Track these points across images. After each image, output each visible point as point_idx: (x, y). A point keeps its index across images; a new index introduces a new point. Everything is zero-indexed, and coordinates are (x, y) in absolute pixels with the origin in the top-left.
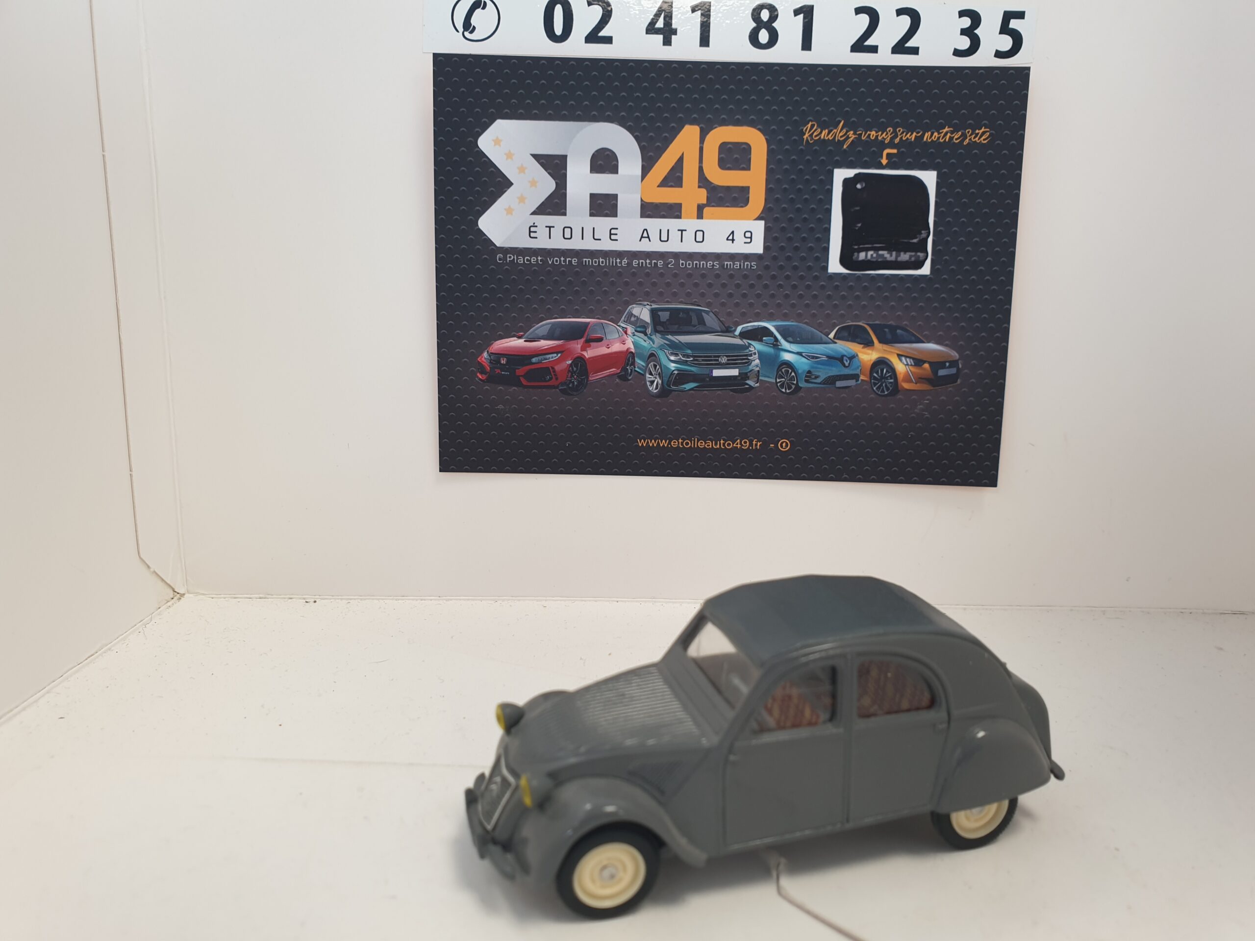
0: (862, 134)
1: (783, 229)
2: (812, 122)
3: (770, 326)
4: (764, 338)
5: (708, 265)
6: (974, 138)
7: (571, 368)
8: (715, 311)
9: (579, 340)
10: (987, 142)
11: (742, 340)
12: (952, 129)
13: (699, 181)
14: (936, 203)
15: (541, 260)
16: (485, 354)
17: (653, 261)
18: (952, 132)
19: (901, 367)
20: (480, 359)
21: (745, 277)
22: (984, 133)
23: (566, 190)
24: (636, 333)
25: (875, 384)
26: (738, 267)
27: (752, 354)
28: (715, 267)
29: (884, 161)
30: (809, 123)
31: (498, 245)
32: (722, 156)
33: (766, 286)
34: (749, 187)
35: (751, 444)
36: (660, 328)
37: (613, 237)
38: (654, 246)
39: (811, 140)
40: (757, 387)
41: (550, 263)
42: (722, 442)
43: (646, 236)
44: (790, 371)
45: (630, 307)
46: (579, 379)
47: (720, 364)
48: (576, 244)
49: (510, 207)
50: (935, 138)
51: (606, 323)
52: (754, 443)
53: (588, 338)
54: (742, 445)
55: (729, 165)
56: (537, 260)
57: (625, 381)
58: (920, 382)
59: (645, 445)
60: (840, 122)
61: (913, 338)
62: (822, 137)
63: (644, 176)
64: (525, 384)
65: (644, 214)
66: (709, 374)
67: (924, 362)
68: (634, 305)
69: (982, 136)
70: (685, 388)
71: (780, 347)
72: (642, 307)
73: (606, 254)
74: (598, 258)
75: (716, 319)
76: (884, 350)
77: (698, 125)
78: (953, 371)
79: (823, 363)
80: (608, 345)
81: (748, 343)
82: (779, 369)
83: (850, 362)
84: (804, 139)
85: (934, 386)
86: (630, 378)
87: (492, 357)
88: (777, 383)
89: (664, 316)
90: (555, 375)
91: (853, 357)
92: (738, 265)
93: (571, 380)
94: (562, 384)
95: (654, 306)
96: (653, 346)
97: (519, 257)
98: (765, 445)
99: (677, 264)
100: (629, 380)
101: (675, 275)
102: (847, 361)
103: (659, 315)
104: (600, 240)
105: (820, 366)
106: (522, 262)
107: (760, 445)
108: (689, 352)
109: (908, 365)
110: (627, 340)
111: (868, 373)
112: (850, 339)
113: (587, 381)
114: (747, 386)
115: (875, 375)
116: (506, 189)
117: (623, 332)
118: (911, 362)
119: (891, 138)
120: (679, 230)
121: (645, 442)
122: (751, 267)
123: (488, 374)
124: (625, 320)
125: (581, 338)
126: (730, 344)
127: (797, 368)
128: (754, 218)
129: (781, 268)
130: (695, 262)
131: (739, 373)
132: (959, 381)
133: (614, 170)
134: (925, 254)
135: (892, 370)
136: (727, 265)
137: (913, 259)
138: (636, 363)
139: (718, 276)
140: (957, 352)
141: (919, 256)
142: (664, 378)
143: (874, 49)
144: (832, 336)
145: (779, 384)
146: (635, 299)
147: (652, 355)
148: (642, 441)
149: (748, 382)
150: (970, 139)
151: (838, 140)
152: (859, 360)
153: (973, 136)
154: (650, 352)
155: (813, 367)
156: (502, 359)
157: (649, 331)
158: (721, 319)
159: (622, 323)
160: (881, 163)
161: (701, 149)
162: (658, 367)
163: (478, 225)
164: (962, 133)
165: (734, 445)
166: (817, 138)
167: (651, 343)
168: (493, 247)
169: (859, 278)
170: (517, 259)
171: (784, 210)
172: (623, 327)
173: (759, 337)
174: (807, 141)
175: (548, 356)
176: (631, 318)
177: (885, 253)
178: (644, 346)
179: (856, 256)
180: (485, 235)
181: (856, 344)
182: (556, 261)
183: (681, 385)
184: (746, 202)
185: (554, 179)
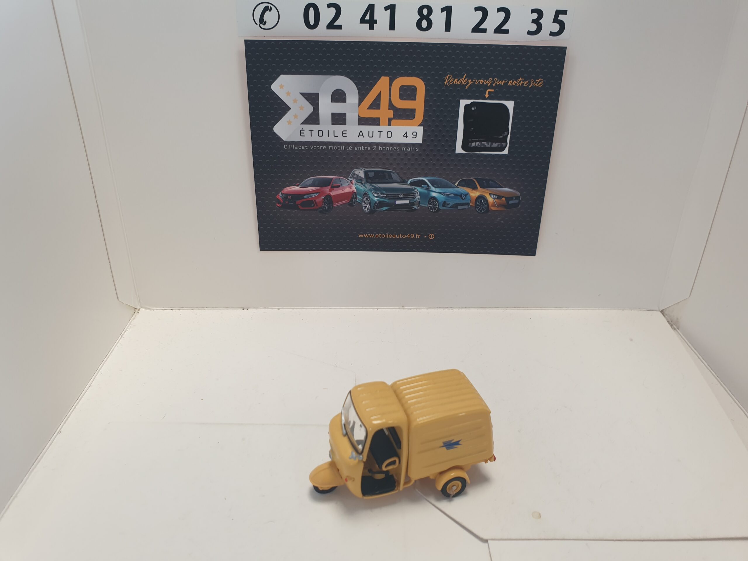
0: (476, 81)
1: (433, 131)
2: (449, 75)
3: (425, 179)
4: (422, 185)
5: (394, 149)
6: (535, 84)
7: (324, 201)
8: (398, 172)
9: (328, 187)
10: (541, 87)
11: (411, 186)
12: (523, 79)
13: (389, 107)
14: (513, 117)
15: (307, 147)
16: (280, 194)
18: (523, 81)
19: (490, 199)
20: (278, 197)
21: (413, 155)
23: (319, 111)
24: (357, 183)
25: (477, 208)
26: (409, 150)
27: (416, 193)
28: (397, 150)
29: (487, 96)
30: (448, 75)
31: (284, 140)
32: (401, 93)
33: (423, 160)
34: (415, 109)
35: (415, 236)
36: (370, 181)
37: (344, 135)
38: (366, 139)
39: (448, 84)
40: (418, 209)
41: (312, 148)
42: (401, 235)
43: (362, 134)
44: (435, 201)
45: (354, 170)
46: (329, 206)
47: (400, 198)
48: (325, 139)
49: (290, 121)
50: (514, 83)
51: (341, 178)
52: (417, 235)
53: (333, 185)
54: (411, 237)
55: (405, 98)
56: (305, 147)
57: (352, 206)
58: (500, 207)
59: (362, 237)
60: (464, 75)
61: (498, 186)
62: (454, 83)
63: (360, 104)
64: (301, 208)
65: (360, 124)
66: (394, 203)
67: (503, 197)
68: (356, 169)
69: (539, 83)
70: (382, 210)
71: (430, 190)
72: (360, 170)
73: (341, 144)
74: (337, 146)
75: (398, 176)
76: (483, 191)
77: (389, 76)
78: (517, 201)
79: (451, 197)
80: (343, 189)
81: (414, 188)
82: (430, 200)
83: (465, 197)
84: (444, 84)
85: (507, 209)
86: (354, 205)
87: (284, 196)
88: (428, 207)
89: (371, 175)
90: (316, 204)
91: (467, 195)
93: (324, 206)
94: (320, 208)
95: (366, 170)
96: (366, 189)
97: (296, 146)
98: (422, 236)
99: (378, 148)
100: (354, 206)
101: (377, 154)
102: (464, 197)
103: (369, 174)
104: (337, 137)
105: (450, 199)
106: (297, 148)
107: (419, 237)
109: (494, 198)
110: (352, 186)
111: (474, 202)
112: (465, 186)
113: (333, 206)
114: (413, 209)
115: (478, 203)
116: (287, 111)
117: (350, 183)
118: (496, 197)
119: (491, 84)
120: (378, 131)
122: (416, 150)
123: (282, 204)
124: (351, 177)
125: (328, 186)
126: (405, 188)
127: (439, 200)
128: (418, 125)
129: (431, 150)
130: (387, 148)
131: (409, 202)
132: (520, 206)
133: (344, 101)
134: (506, 144)
135: (486, 201)
136: (404, 149)
137: (499, 146)
138: (357, 198)
139: (399, 155)
140: (520, 193)
141: (503, 145)
142: (371, 205)
143: (484, 31)
144: (456, 184)
145: (429, 208)
146: (357, 166)
147: (365, 194)
148: (361, 235)
149: (414, 207)
150: (533, 85)
151: (463, 84)
152: (469, 195)
153: (535, 83)
154: (364, 192)
155: (447, 200)
156: (289, 196)
157: (364, 182)
158: (401, 176)
159: (349, 178)
160: (485, 97)
161: (390, 89)
162: (368, 199)
163: (273, 130)
164: (529, 81)
165: (407, 237)
166: (452, 83)
167: (365, 188)
168: (282, 141)
169: (471, 155)
170: (295, 147)
171: (434, 121)
172: (350, 180)
173: (420, 185)
174: (446, 84)
175: (312, 195)
176: (354, 176)
177: (485, 143)
178: (361, 190)
179: (470, 145)
180: (277, 135)
181: (469, 188)
182: (315, 148)
183: (380, 208)
184: (414, 117)
185: (313, 106)
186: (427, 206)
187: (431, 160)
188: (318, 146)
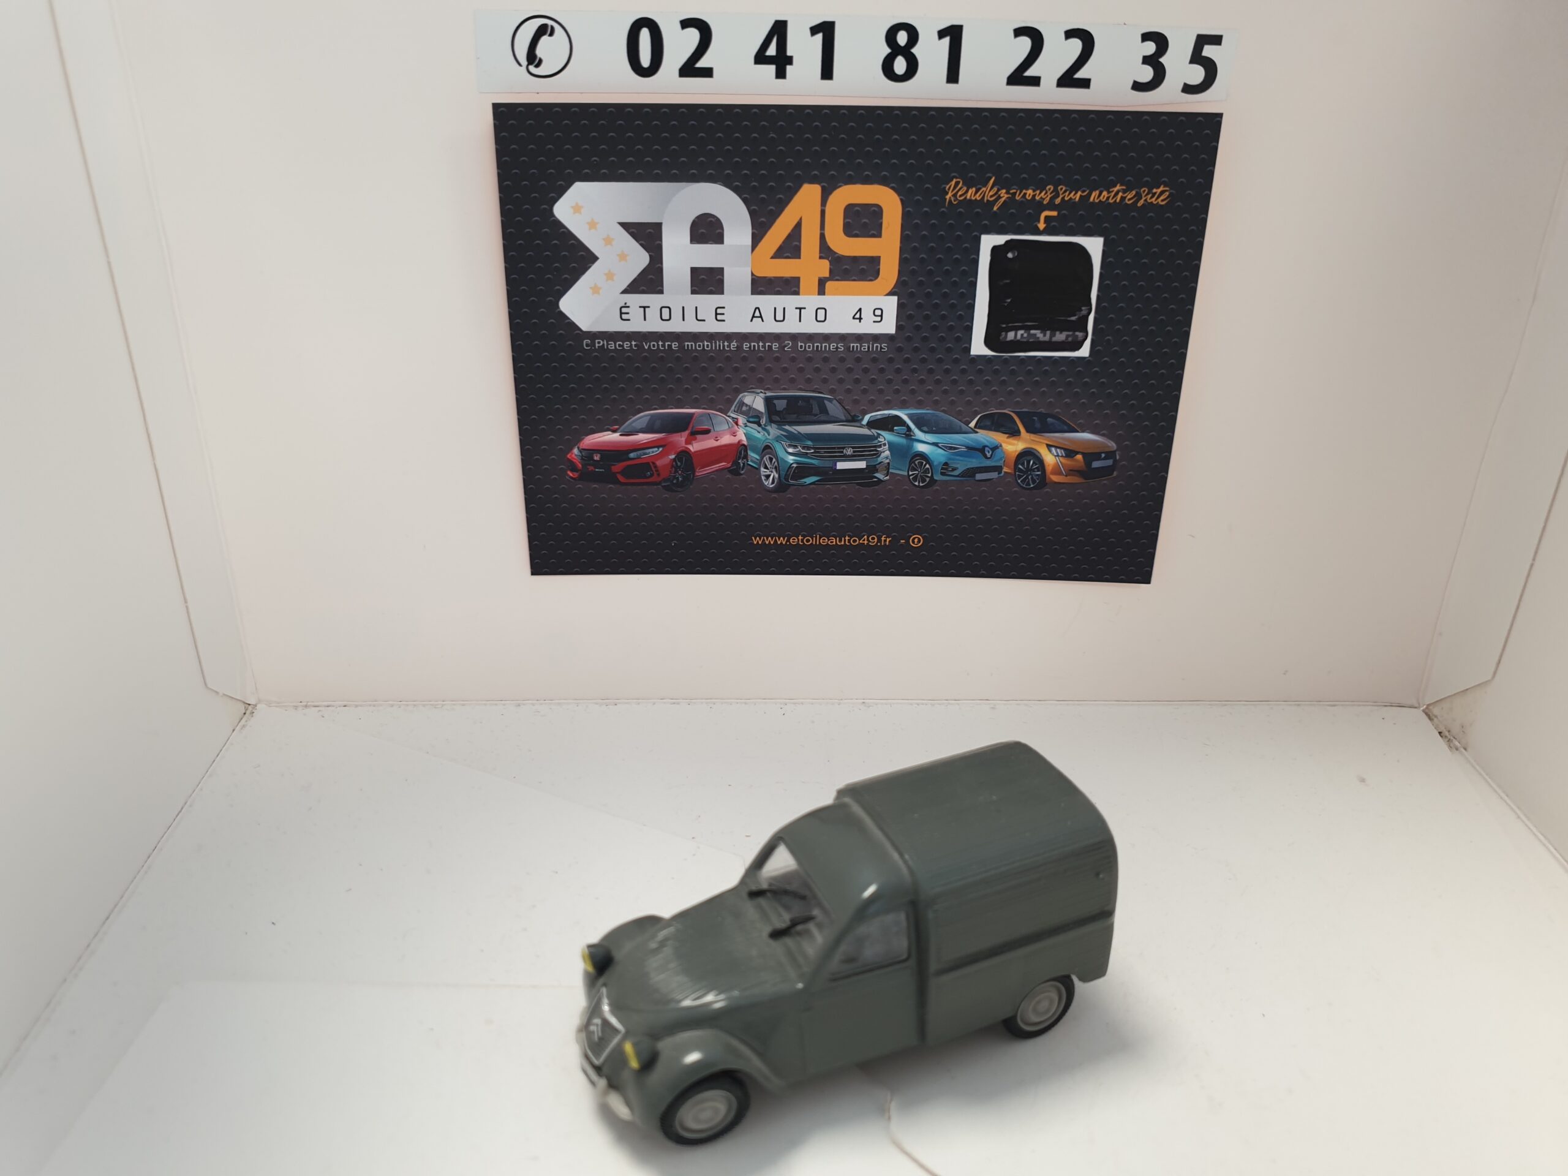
0: (1016, 192)
1: (919, 306)
2: (956, 180)
3: (902, 414)
4: (895, 428)
5: (831, 347)
6: (1151, 198)
7: (674, 463)
8: (840, 399)
9: (683, 433)
10: (1166, 204)
11: (869, 430)
12: (1124, 187)
13: (821, 252)
14: (1101, 275)
15: (635, 345)
16: (576, 451)
17: (767, 344)
18: (1124, 191)
19: (1050, 458)
20: (570, 456)
21: (874, 360)
22: (1162, 193)
23: (662, 263)
24: (748, 424)
25: (1020, 477)
26: (866, 350)
27: (881, 445)
28: (839, 350)
29: (1042, 226)
30: (952, 180)
31: (584, 329)
32: (847, 220)
33: (898, 370)
34: (879, 257)
35: (879, 540)
36: (778, 419)
37: (719, 317)
38: (768, 326)
39: (955, 201)
40: (888, 481)
41: (646, 348)
42: (847, 538)
43: (759, 315)
44: (924, 463)
45: (741, 395)
46: (685, 475)
48: (676, 326)
49: (596, 285)
50: (1103, 199)
51: (713, 414)
52: (883, 539)
53: (694, 430)
54: (869, 541)
56: (631, 345)
57: (737, 475)
58: (1069, 475)
59: (760, 543)
60: (991, 178)
61: (1065, 428)
62: (968, 197)
63: (754, 246)
64: (622, 481)
65: (754, 291)
66: (832, 467)
67: (1077, 453)
68: (746, 394)
69: (1160, 196)
70: (805, 482)
71: (913, 437)
72: (754, 395)
73: (711, 337)
74: (703, 342)
75: (840, 408)
76: (1032, 440)
77: (819, 184)
78: (1109, 462)
79: (961, 454)
80: (716, 437)
81: (877, 433)
82: (912, 461)
83: (992, 453)
84: (946, 199)
85: (1086, 479)
86: (742, 472)
87: (583, 453)
88: (909, 476)
89: (781, 405)
90: (657, 471)
91: (995, 448)
92: (866, 347)
93: (674, 476)
94: (665, 480)
95: (769, 394)
96: (768, 437)
97: (610, 342)
98: (895, 540)
99: (795, 346)
100: (742, 474)
101: (793, 359)
102: (989, 452)
103: (774, 404)
104: (704, 320)
105: (958, 458)
106: (613, 348)
107: (890, 541)
108: (809, 443)
109: (1058, 456)
110: (738, 431)
111: (1013, 464)
112: (993, 428)
113: (694, 476)
114: (876, 480)
115: (1020, 467)
116: (590, 265)
117: (734, 424)
118: (1062, 453)
119: (1051, 198)
120: (796, 308)
121: (760, 540)
122: (881, 350)
123: (580, 472)
124: (736, 410)
125: (684, 430)
126: (856, 434)
127: (932, 459)
128: (885, 294)
129: (916, 349)
130: (816, 345)
131: (867, 466)
132: (1115, 474)
133: (719, 239)
134: (1085, 334)
135: (1040, 461)
136: (853, 346)
137: (1070, 339)
138: (749, 456)
139: (842, 360)
140: (1116, 443)
141: (1077, 336)
142: (781, 472)
143: (1035, 81)
144: (972, 424)
145: (911, 477)
146: (747, 386)
147: (767, 447)
148: (758, 538)
149: (876, 475)
151: (988, 200)
152: (1002, 450)
153: (1150, 196)
154: (765, 444)
155: (950, 459)
156: (594, 454)
157: (763, 421)
158: (846, 407)
159: (732, 412)
160: (1038, 228)
161: (823, 213)
162: (774, 460)
163: (559, 307)
164: (1137, 193)
165: (861, 542)
166: (962, 198)
167: (766, 434)
168: (577, 332)
169: (1006, 361)
170: (608, 344)
171: (921, 283)
172: (733, 418)
173: (890, 426)
174: (950, 201)
175: (647, 451)
176: (742, 407)
177: (1038, 333)
178: (758, 438)
179: (1003, 336)
180: (568, 318)
181: (1000, 434)
182: (654, 346)
183: (801, 479)
184: (876, 274)
185: (648, 252)
186: (906, 473)
187: (915, 370)
188: (660, 343)
